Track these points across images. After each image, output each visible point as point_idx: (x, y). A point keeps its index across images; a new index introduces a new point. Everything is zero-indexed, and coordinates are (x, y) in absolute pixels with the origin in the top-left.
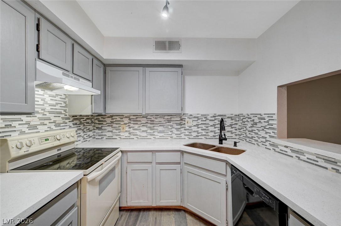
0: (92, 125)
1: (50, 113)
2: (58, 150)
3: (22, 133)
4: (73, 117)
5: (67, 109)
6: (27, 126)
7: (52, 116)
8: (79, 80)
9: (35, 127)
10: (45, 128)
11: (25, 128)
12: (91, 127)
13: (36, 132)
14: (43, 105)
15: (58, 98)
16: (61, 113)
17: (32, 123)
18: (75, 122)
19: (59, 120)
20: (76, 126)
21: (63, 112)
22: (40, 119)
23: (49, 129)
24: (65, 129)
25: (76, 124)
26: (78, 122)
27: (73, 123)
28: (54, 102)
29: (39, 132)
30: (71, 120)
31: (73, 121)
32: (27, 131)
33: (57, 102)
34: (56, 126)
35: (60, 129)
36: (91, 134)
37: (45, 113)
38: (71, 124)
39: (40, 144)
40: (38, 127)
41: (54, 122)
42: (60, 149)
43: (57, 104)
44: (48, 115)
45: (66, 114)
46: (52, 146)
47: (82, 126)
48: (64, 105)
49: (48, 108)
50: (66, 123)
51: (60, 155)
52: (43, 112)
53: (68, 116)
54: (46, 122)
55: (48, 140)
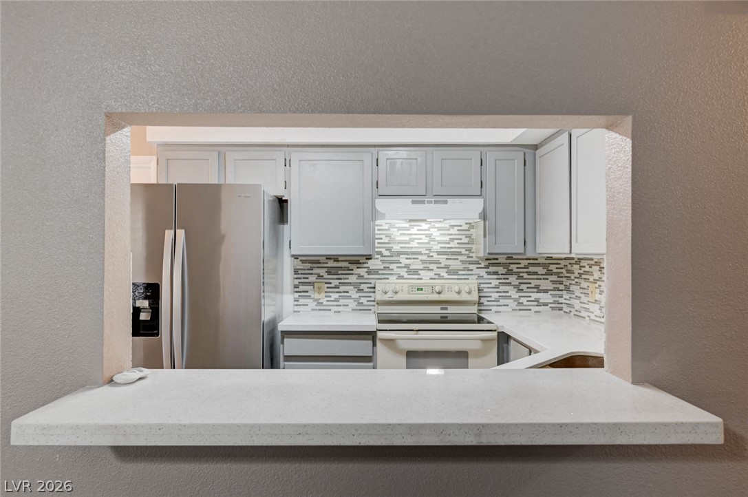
0: (550, 279)
1: (439, 253)
2: (442, 309)
3: (401, 277)
4: (486, 259)
5: (474, 246)
6: (406, 270)
7: (442, 258)
8: (446, 202)
9: (416, 272)
10: (432, 274)
11: (403, 273)
12: (545, 284)
13: (418, 279)
14: (429, 243)
15: (454, 231)
16: (460, 254)
17: (412, 267)
18: (492, 269)
19: (455, 265)
20: (496, 277)
21: (463, 251)
22: (423, 262)
23: (437, 277)
24: (468, 279)
25: (496, 273)
26: (501, 270)
27: (486, 270)
28: (447, 238)
29: (421, 279)
30: (482, 265)
31: (486, 267)
32: (406, 276)
33: (452, 237)
34: (449, 273)
35: (458, 279)
36: (545, 298)
37: (431, 254)
38: (483, 272)
39: (409, 293)
40: (420, 272)
41: (447, 267)
42: (447, 309)
43: (452, 240)
44: (436, 257)
45: (471, 255)
46: (425, 299)
47: (513, 279)
48: (466, 240)
49: (437, 247)
50: (472, 270)
51: (447, 317)
52: (428, 252)
53: (475, 259)
54: (432, 267)
55: (422, 289)
